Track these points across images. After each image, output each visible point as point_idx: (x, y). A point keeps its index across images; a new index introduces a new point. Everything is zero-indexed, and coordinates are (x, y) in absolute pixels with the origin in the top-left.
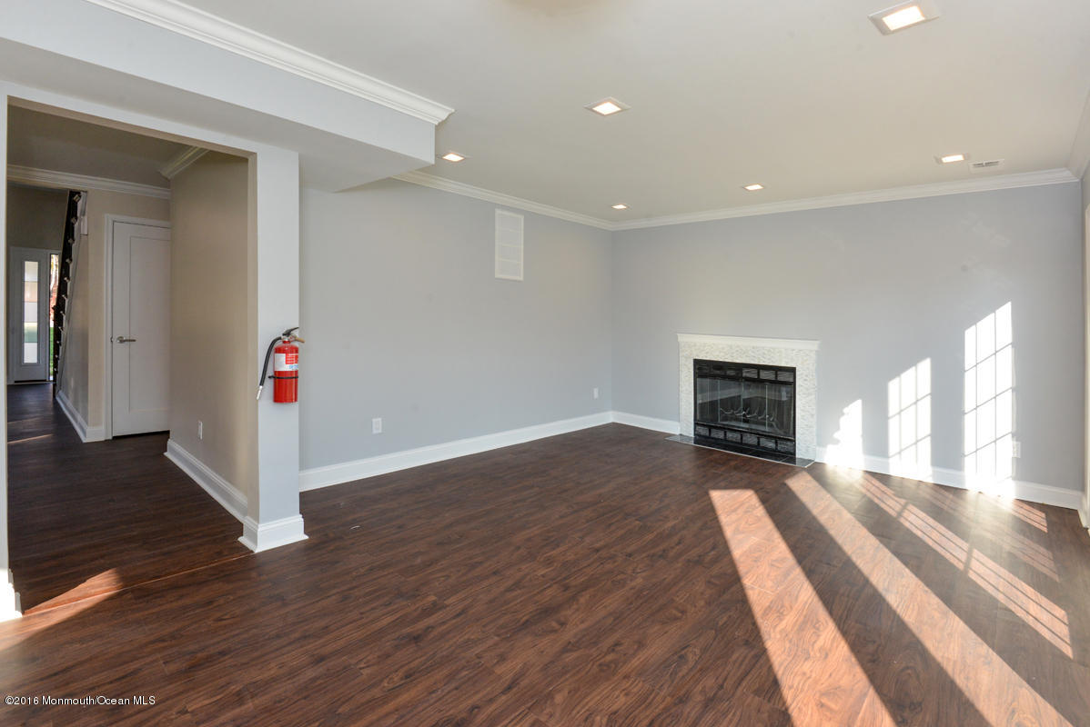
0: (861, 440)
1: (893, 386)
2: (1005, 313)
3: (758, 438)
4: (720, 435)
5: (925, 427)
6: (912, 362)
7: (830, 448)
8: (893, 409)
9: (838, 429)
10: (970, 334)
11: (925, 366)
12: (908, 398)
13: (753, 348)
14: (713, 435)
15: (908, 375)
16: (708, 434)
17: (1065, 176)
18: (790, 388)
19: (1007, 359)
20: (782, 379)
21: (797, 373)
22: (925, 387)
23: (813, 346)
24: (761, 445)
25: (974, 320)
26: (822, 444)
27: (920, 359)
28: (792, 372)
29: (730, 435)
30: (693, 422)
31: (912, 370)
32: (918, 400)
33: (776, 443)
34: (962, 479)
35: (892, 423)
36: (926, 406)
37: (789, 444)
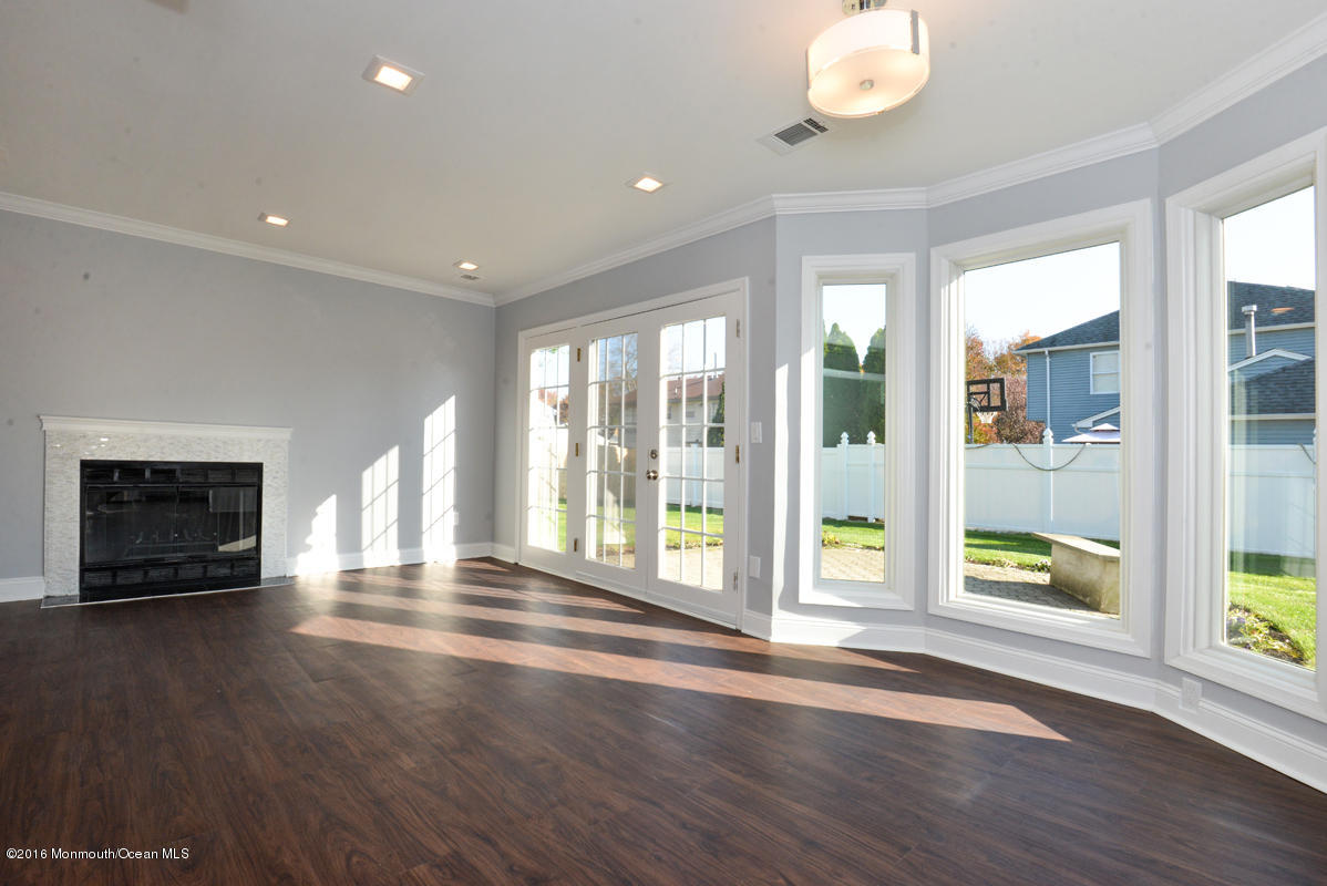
1: (367, 475)
4: (137, 577)
5: (393, 514)
6: (383, 451)
7: (302, 558)
8: (366, 499)
9: (309, 532)
10: (428, 421)
11: (394, 453)
12: (380, 488)
13: (200, 439)
14: (120, 581)
15: (380, 464)
16: (109, 581)
17: (491, 302)
18: (252, 492)
19: (452, 442)
20: (248, 476)
21: (265, 469)
22: (394, 474)
23: (284, 435)
24: (209, 574)
25: (430, 410)
26: (292, 553)
27: (390, 447)
28: (257, 469)
29: (154, 574)
30: (77, 570)
31: (384, 458)
32: (388, 488)
33: (232, 567)
34: (420, 554)
35: (366, 515)
36: (394, 492)
37: (251, 562)
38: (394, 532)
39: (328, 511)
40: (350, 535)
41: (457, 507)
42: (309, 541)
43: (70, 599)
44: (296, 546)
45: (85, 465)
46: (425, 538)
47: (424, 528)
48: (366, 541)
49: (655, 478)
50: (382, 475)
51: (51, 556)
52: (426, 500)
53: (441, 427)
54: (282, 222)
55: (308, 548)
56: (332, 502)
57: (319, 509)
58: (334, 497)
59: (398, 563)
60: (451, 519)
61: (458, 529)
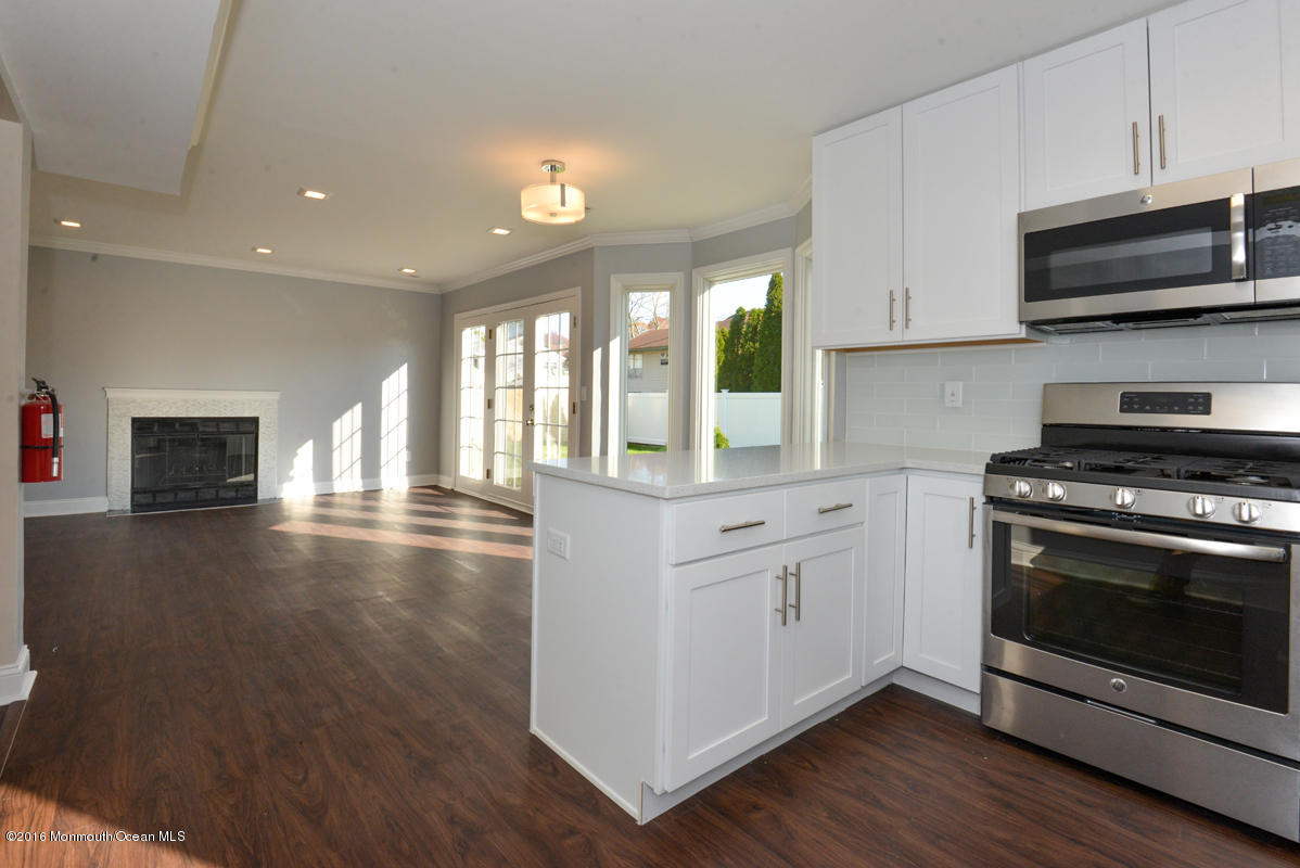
0: (312, 472)
1: (336, 425)
2: (404, 369)
4: (170, 498)
5: (358, 453)
6: (350, 406)
7: (286, 486)
8: (336, 442)
9: (292, 468)
10: (385, 384)
11: (358, 408)
12: (346, 434)
13: (214, 401)
14: (159, 499)
15: (347, 416)
16: (152, 500)
17: (436, 291)
18: (252, 436)
19: (404, 398)
20: (248, 427)
21: (260, 421)
22: (358, 423)
23: (274, 397)
24: (221, 496)
25: (387, 375)
26: (280, 482)
27: (355, 403)
28: (255, 421)
29: (182, 495)
30: (129, 491)
31: (350, 411)
32: (353, 434)
33: (237, 491)
34: (380, 482)
35: (336, 455)
36: (358, 437)
37: (250, 488)
38: (358, 467)
39: (306, 453)
40: (323, 469)
41: (408, 447)
42: (291, 473)
43: (125, 512)
44: (283, 475)
45: (134, 420)
46: (383, 472)
47: (382, 464)
48: (336, 472)
49: (533, 424)
50: (348, 426)
51: (113, 482)
52: (383, 443)
53: (396, 389)
55: (291, 478)
56: (309, 445)
57: (299, 451)
58: (311, 442)
59: (362, 490)
60: (404, 457)
61: (410, 464)
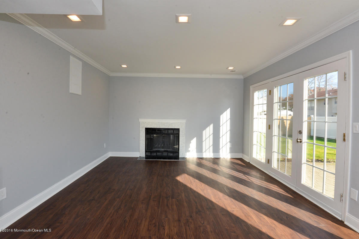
0: (196, 149)
1: (204, 132)
2: (229, 111)
3: (168, 153)
4: (155, 154)
5: (211, 143)
6: (208, 125)
7: (188, 153)
8: (204, 139)
9: (189, 147)
10: (221, 116)
11: (212, 126)
12: (208, 136)
14: (152, 155)
15: (208, 129)
16: (150, 155)
17: (242, 77)
18: (178, 135)
19: (229, 122)
20: (175, 133)
21: (180, 130)
22: (212, 132)
23: (184, 121)
24: (168, 155)
25: (222, 113)
26: (186, 152)
27: (211, 124)
28: (178, 130)
29: (158, 154)
30: (145, 151)
31: (209, 127)
32: (210, 136)
33: (173, 154)
34: (219, 155)
35: (204, 143)
36: (211, 137)
37: (177, 153)
38: (211, 148)
40: (200, 148)
41: (230, 142)
42: (189, 149)
43: (143, 157)
44: (187, 150)
45: (146, 129)
46: (221, 151)
48: (204, 150)
50: (208, 132)
51: (141, 148)
53: (226, 118)
54: (179, 67)
55: (189, 151)
56: (195, 139)
57: (192, 141)
59: (213, 157)
60: (229, 145)
61: (231, 149)
